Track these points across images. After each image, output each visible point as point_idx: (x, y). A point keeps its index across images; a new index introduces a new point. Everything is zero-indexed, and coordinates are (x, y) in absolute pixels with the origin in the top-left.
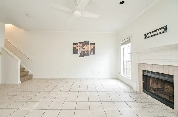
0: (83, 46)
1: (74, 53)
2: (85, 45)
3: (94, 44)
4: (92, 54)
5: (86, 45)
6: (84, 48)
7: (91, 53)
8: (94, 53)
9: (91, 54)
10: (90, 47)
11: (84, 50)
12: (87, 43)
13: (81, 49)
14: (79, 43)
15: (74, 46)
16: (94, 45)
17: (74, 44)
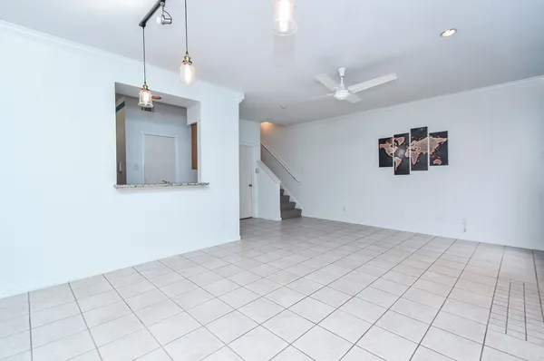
0: (405, 145)
1: (381, 165)
2: (412, 140)
3: (444, 134)
4: (436, 164)
5: (418, 140)
6: (410, 148)
7: (434, 162)
8: (445, 162)
9: (432, 164)
10: (429, 144)
11: (409, 154)
12: (419, 133)
13: (401, 152)
14: (395, 136)
15: (382, 146)
16: (446, 137)
17: (382, 141)
